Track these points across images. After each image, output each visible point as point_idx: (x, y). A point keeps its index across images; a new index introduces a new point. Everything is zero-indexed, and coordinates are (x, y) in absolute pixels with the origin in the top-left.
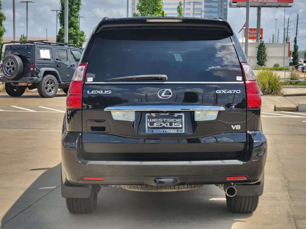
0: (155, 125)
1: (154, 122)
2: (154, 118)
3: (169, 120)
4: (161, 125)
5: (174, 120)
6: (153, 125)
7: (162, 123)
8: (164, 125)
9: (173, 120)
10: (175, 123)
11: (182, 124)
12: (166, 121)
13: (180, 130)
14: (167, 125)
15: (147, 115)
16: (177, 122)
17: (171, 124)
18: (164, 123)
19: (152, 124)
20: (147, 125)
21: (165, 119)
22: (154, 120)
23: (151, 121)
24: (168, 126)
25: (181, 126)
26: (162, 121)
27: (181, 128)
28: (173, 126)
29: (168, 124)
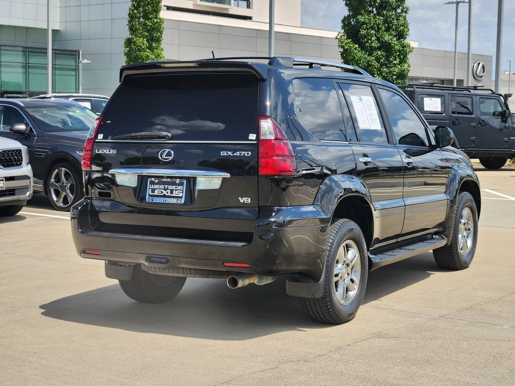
0: (156, 193)
1: (155, 189)
2: (156, 184)
3: (170, 187)
4: (162, 192)
5: (176, 188)
6: (154, 193)
7: (163, 191)
8: (165, 192)
9: (174, 187)
10: (176, 190)
11: (182, 193)
12: (167, 189)
13: (180, 199)
14: (167, 193)
15: (149, 180)
16: (178, 190)
17: (172, 192)
18: (165, 190)
19: (153, 190)
20: (149, 192)
21: (166, 186)
22: (156, 186)
23: (152, 187)
24: (169, 194)
25: (181, 195)
26: (163, 188)
27: (181, 197)
28: (174, 195)
29: (169, 191)
